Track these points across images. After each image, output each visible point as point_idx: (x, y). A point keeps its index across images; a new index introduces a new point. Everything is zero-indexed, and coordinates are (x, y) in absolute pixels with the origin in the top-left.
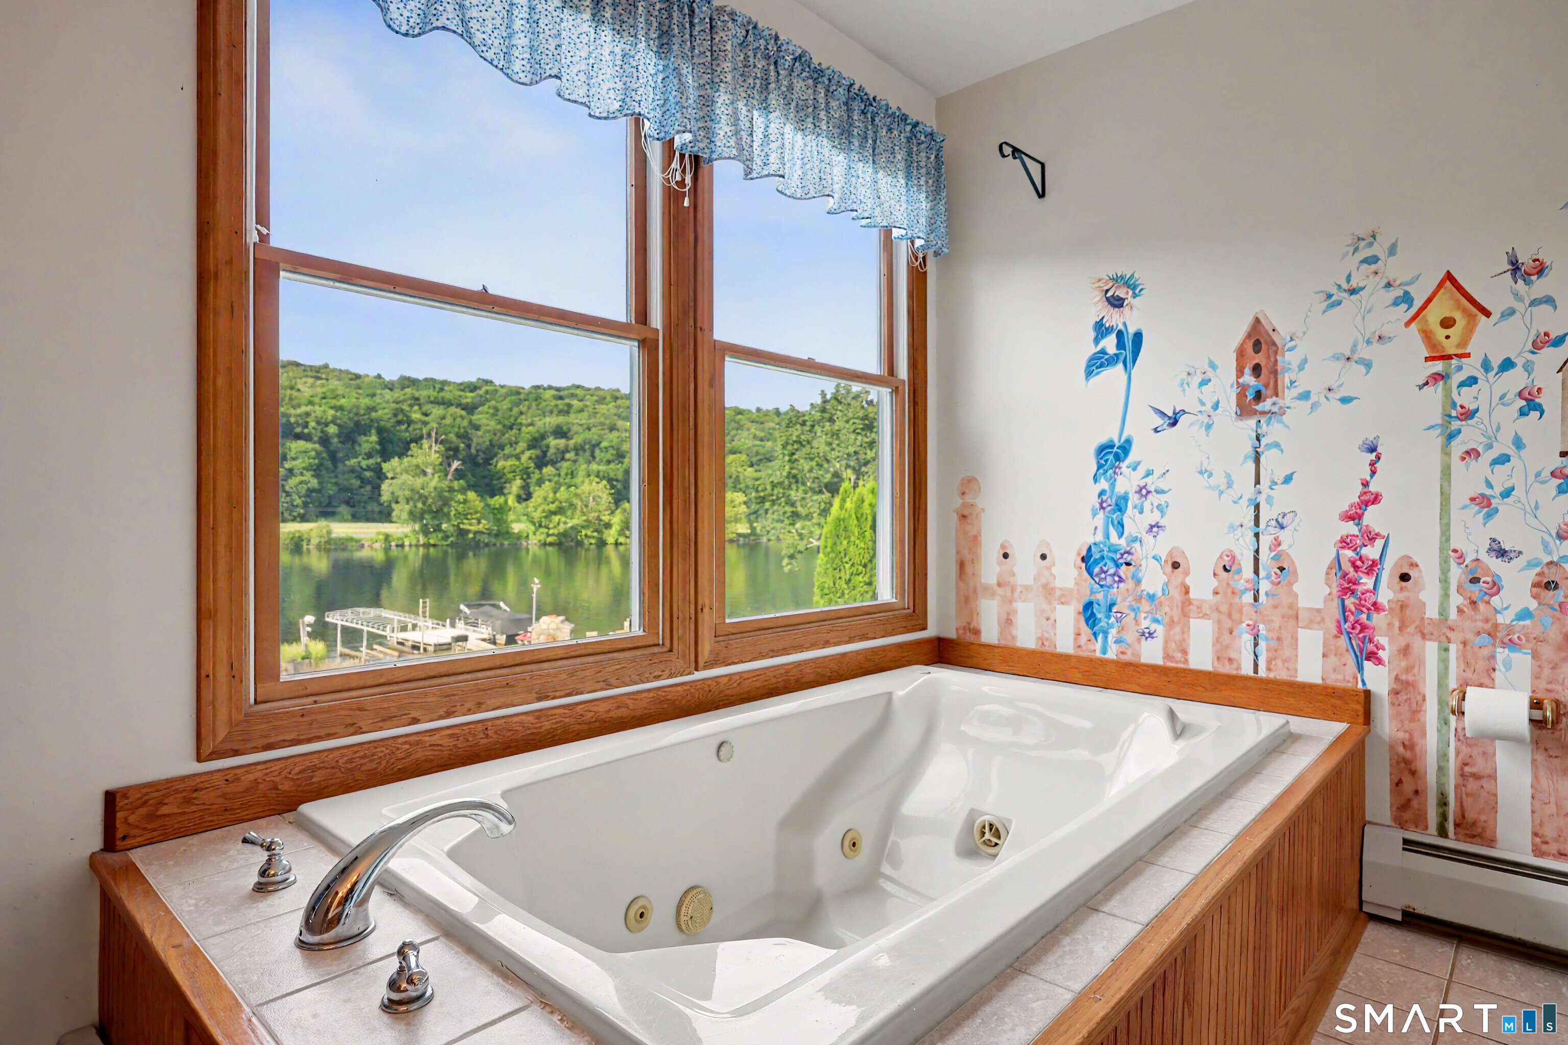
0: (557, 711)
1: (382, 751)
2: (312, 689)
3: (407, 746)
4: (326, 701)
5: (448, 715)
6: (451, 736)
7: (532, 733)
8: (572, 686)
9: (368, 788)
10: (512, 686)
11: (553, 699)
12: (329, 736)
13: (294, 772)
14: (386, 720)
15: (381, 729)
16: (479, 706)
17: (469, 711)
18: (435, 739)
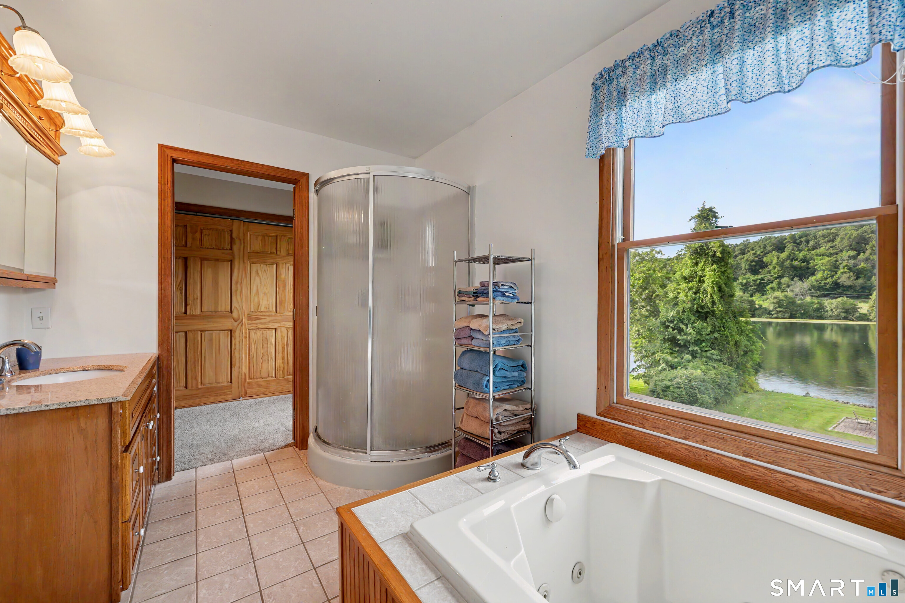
0: (760, 469)
1: (652, 440)
2: (634, 405)
3: (664, 444)
4: (636, 411)
5: (685, 438)
6: (686, 449)
7: (738, 472)
8: (775, 459)
9: (646, 453)
10: (727, 441)
11: (755, 459)
12: (633, 424)
13: (621, 432)
14: (656, 428)
15: (653, 431)
16: (703, 442)
17: (697, 442)
18: (678, 446)
